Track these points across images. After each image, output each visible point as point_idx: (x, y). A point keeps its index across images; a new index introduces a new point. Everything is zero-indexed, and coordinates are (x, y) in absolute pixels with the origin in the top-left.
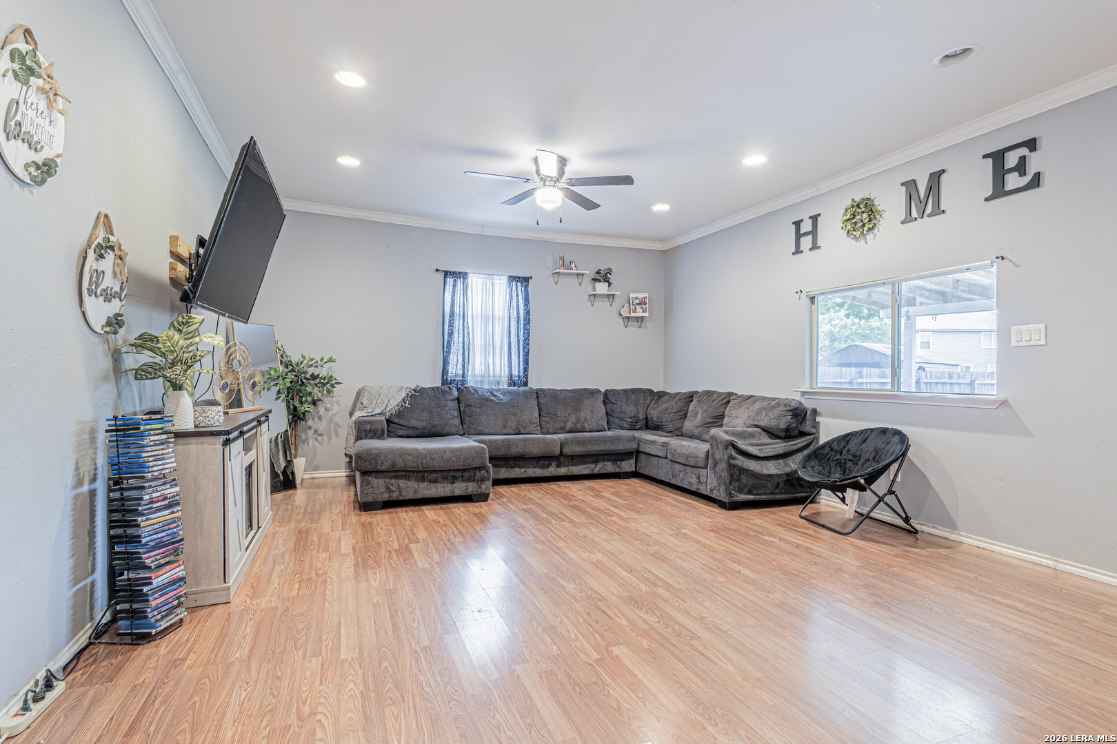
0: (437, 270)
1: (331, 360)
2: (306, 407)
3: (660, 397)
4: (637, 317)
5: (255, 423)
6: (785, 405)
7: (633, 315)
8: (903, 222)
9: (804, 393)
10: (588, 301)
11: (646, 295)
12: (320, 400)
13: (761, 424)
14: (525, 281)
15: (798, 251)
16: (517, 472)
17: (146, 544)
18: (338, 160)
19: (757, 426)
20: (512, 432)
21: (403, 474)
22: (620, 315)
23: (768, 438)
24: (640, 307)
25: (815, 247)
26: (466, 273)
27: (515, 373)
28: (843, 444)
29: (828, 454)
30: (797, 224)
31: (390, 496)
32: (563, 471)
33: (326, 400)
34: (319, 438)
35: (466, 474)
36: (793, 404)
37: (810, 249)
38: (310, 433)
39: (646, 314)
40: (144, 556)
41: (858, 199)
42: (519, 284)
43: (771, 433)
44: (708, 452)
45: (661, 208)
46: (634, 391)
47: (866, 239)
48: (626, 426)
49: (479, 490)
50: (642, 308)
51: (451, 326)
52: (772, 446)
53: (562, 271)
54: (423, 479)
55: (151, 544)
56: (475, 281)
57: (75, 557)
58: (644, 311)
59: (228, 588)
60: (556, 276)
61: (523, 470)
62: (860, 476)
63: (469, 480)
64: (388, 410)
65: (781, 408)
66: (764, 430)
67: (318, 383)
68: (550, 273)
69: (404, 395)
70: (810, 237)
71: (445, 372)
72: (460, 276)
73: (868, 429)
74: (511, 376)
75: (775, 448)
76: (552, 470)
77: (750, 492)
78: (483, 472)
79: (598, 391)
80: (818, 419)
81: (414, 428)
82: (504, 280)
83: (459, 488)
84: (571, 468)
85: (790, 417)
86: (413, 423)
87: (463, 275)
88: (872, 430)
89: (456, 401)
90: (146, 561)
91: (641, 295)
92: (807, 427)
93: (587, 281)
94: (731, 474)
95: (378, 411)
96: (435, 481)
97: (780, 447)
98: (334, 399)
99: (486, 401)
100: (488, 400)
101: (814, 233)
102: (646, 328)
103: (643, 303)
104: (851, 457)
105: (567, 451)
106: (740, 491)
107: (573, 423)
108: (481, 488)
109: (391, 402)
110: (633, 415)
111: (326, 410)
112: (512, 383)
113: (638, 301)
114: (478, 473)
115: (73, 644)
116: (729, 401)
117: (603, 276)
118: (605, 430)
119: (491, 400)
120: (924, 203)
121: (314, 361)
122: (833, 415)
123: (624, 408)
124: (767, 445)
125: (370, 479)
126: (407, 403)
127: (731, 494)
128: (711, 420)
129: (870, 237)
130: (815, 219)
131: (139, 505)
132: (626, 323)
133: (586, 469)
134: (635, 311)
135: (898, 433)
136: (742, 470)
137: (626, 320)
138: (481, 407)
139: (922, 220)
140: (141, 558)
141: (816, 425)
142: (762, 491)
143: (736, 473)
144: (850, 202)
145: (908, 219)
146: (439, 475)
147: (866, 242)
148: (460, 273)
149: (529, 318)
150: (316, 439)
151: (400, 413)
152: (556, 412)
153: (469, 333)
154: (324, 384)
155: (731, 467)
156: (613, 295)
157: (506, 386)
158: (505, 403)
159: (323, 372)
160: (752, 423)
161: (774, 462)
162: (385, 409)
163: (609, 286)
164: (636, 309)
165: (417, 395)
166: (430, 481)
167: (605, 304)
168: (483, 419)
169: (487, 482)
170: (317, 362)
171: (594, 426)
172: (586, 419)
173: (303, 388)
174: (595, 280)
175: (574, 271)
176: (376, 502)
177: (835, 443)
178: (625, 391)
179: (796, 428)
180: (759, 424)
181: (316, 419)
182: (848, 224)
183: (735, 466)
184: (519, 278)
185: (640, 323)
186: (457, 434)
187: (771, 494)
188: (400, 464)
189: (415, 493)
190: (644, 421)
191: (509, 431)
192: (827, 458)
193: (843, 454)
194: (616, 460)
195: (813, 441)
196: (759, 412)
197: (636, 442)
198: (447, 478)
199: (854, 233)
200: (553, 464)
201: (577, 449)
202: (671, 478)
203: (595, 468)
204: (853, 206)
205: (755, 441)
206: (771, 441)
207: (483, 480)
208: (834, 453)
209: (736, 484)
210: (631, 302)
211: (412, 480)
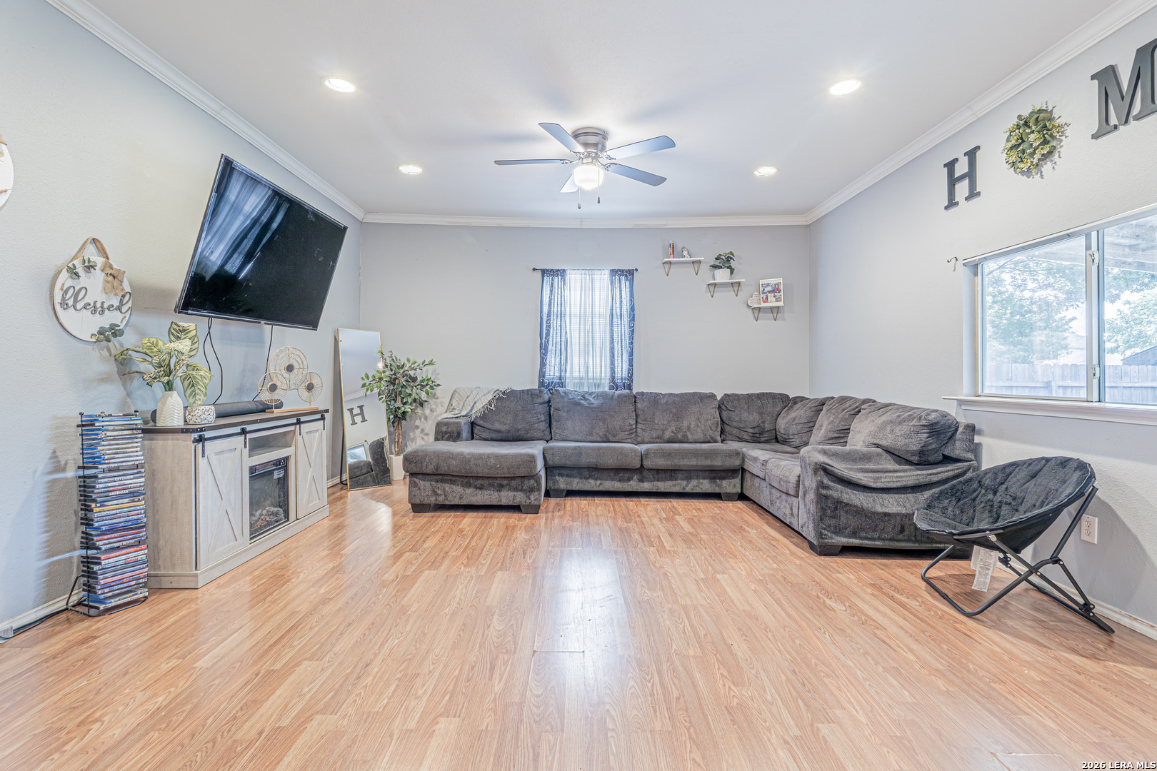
0: (534, 269)
1: (431, 363)
2: (407, 408)
3: (795, 403)
4: (771, 308)
5: (294, 420)
6: (920, 418)
7: (763, 305)
8: (1096, 136)
9: (961, 402)
10: (706, 292)
11: (781, 280)
12: (426, 401)
13: (883, 443)
14: (630, 274)
15: (952, 203)
16: (592, 485)
17: (98, 528)
18: (400, 168)
19: (878, 446)
20: (599, 439)
21: (448, 478)
22: (748, 306)
23: (892, 462)
24: (772, 295)
25: (973, 194)
26: (564, 270)
27: (618, 375)
28: (1000, 476)
29: (974, 491)
30: (950, 166)
31: (436, 500)
32: (646, 486)
33: (431, 401)
34: (426, 437)
35: (513, 483)
36: (933, 416)
37: (967, 199)
38: (418, 432)
39: (781, 304)
40: (95, 538)
41: (1026, 114)
42: (623, 278)
43: (899, 457)
44: (799, 476)
45: (766, 171)
46: (761, 396)
47: (1041, 172)
48: (746, 437)
49: (528, 501)
50: (775, 296)
51: (548, 326)
52: (898, 474)
53: (671, 259)
54: (468, 485)
55: (103, 528)
56: (574, 278)
57: (51, 533)
58: (777, 300)
59: (196, 576)
60: (666, 266)
61: (598, 482)
62: (991, 530)
63: (516, 489)
64: (474, 412)
65: (914, 422)
66: (888, 451)
67: (418, 385)
68: (660, 263)
69: (490, 397)
70: (966, 181)
71: (542, 375)
72: (557, 274)
73: (1043, 458)
74: (613, 378)
75: (901, 477)
76: (633, 485)
77: (854, 534)
78: (532, 482)
79: (712, 396)
80: (977, 439)
81: (499, 431)
82: (606, 275)
83: (506, 497)
84: (656, 483)
85: (926, 435)
86: (497, 426)
87: (561, 273)
88: (1048, 460)
89: (546, 405)
90: (97, 543)
91: (773, 281)
92: (957, 449)
93: (705, 268)
94: (822, 508)
95: (464, 413)
96: (481, 488)
97: (912, 475)
98: (438, 401)
99: (576, 404)
100: (577, 404)
101: (971, 175)
102: (784, 320)
103: (776, 290)
104: (1009, 499)
105: (648, 464)
106: (838, 530)
107: (672, 432)
108: (530, 499)
109: (477, 404)
110: (755, 424)
111: (431, 410)
112: (614, 386)
113: (770, 288)
114: (526, 482)
115: (43, 608)
116: (859, 411)
117: (724, 262)
118: (716, 442)
119: (580, 404)
120: (1128, 100)
121: (416, 364)
122: (1000, 435)
123: (745, 415)
124: (890, 472)
125: (417, 480)
126: (493, 405)
127: (821, 534)
128: (836, 435)
129: (1047, 167)
130: (972, 154)
131: (93, 492)
132: (756, 315)
133: (675, 486)
134: (766, 300)
135: (1082, 466)
136: (838, 503)
137: (756, 312)
138: (568, 411)
139: (1127, 127)
140: (92, 540)
141: (976, 449)
142: (876, 535)
143: (828, 509)
144: (1015, 121)
145: (1105, 128)
146: (485, 482)
147: (1042, 177)
148: (558, 270)
149: (634, 315)
150: (423, 438)
151: (485, 415)
152: (654, 418)
153: (566, 333)
154: (423, 386)
155: (822, 499)
156: (739, 283)
157: (607, 389)
158: (595, 408)
159: (420, 375)
160: (872, 441)
161: (897, 496)
162: (471, 410)
163: (732, 273)
164: (767, 298)
165: (505, 399)
166: (476, 488)
167: (730, 293)
168: (569, 424)
169: (536, 493)
170: (419, 365)
171: (700, 436)
172: (689, 428)
173: (403, 389)
174: (715, 267)
175: (686, 259)
176: (423, 504)
177: (988, 476)
178: (749, 396)
179: (936, 450)
180: (880, 443)
181: (422, 419)
182: (1014, 153)
183: (827, 497)
184: (623, 271)
185: (775, 315)
186: (542, 440)
187: (891, 540)
188: (444, 469)
189: (460, 498)
190: (774, 432)
191: (595, 438)
192: (973, 496)
193: (998, 494)
194: (714, 478)
195: (968, 470)
196: (882, 428)
197: (740, 458)
198: (493, 486)
199: (1021, 165)
200: (635, 477)
201: (661, 463)
202: (769, 505)
203: (687, 485)
204: (1018, 127)
205: (870, 466)
206: (897, 467)
207: (531, 490)
208: (983, 491)
209: (828, 521)
210: (761, 289)
211: (458, 485)
